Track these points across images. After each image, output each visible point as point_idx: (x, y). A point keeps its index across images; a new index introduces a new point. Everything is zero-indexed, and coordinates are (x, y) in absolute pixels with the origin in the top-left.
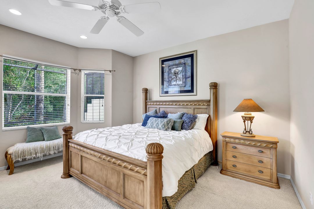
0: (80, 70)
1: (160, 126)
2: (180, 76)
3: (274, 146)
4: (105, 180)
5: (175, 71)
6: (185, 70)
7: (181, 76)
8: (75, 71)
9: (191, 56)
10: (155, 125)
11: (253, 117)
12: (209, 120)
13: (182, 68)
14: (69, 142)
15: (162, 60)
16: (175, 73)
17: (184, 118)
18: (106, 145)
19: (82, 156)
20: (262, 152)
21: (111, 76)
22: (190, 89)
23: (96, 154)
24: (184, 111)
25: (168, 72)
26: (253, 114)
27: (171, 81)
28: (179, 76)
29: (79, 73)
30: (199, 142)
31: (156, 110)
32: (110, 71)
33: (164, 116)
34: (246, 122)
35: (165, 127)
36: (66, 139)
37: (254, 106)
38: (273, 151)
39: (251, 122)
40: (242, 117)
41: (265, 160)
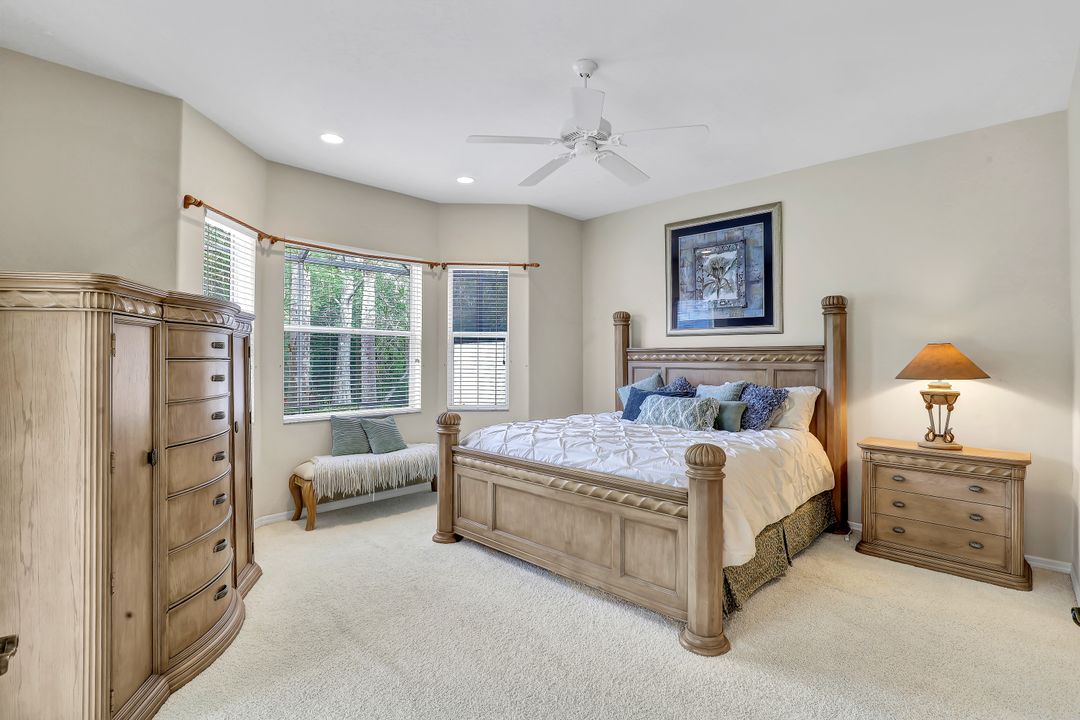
0: (444, 266)
1: (682, 418)
2: (730, 276)
3: (1016, 473)
4: (566, 539)
5: (714, 263)
6: (745, 261)
7: (734, 278)
8: (432, 267)
9: (765, 219)
10: (665, 416)
11: (956, 395)
12: (821, 402)
13: (735, 252)
14: (454, 452)
15: (673, 232)
16: (715, 269)
17: (747, 397)
18: (565, 457)
19: (495, 485)
20: (981, 490)
21: (526, 280)
22: (761, 314)
23: (542, 477)
24: (746, 377)
25: (693, 265)
26: (956, 385)
27: (701, 291)
28: (727, 277)
29: (441, 274)
30: (797, 462)
31: (660, 376)
32: (525, 266)
33: (687, 391)
34: (936, 407)
35: (695, 420)
36: (447, 444)
37: (957, 363)
38: (1013, 487)
39: (950, 409)
40: (923, 394)
41: (990, 512)
